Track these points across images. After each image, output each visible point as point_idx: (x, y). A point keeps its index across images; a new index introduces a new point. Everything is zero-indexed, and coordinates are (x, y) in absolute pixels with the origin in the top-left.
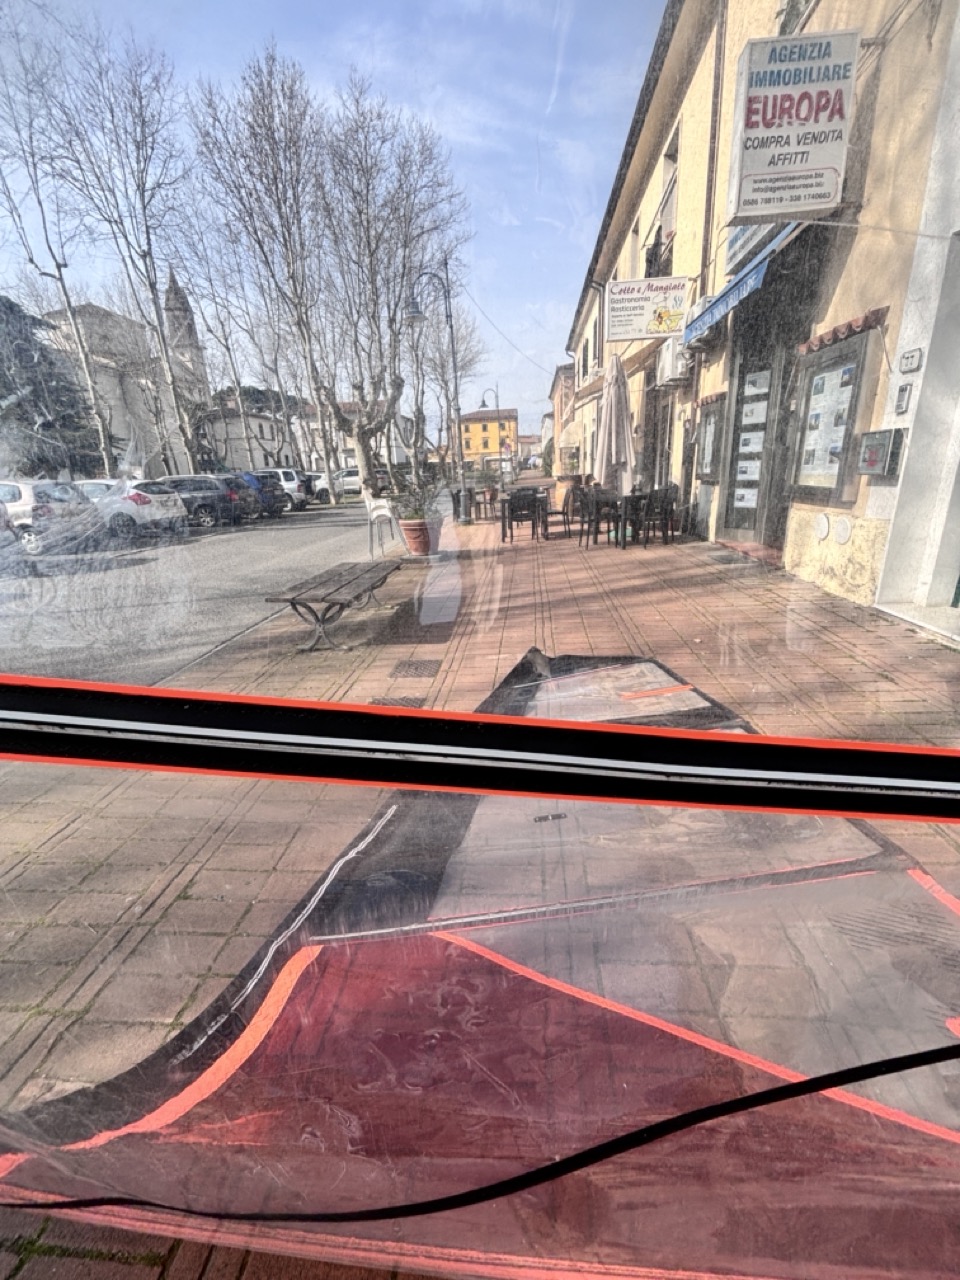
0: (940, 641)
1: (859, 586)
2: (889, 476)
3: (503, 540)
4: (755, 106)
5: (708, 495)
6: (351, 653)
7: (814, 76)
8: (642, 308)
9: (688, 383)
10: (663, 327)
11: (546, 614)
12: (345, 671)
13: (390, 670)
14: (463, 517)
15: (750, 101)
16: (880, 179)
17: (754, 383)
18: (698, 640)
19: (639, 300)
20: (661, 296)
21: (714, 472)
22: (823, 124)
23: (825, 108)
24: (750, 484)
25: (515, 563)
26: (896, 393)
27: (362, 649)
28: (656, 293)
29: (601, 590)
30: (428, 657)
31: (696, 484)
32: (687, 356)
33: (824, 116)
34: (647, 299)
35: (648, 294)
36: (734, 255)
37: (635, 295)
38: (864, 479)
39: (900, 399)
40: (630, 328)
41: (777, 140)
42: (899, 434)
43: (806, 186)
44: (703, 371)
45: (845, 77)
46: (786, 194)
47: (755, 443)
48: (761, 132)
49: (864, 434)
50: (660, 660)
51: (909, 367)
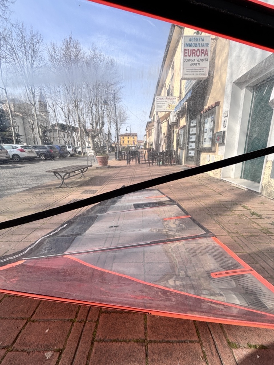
0: (236, 186)
1: (217, 173)
2: (222, 143)
3: (127, 164)
4: (186, 51)
5: (182, 153)
6: (72, 188)
7: (200, 45)
8: (165, 104)
9: (176, 123)
10: (170, 109)
11: (133, 180)
12: (68, 192)
13: (81, 192)
14: (118, 159)
15: (185, 50)
16: (217, 71)
17: (193, 123)
18: (172, 186)
19: (163, 101)
20: (170, 101)
21: (183, 146)
22: (203, 57)
23: (203, 53)
24: (192, 149)
25: (129, 169)
26: (223, 122)
27: (75, 187)
28: (168, 100)
29: (150, 175)
30: (93, 189)
31: (179, 150)
32: (177, 116)
33: (203, 55)
34: (166, 101)
35: (166, 100)
36: (186, 90)
37: (163, 100)
38: (218, 144)
39: (224, 124)
40: (162, 108)
41: (192, 60)
42: (224, 132)
43: (200, 71)
44: (181, 120)
45: (208, 46)
46: (195, 73)
47: (193, 138)
48: (188, 58)
49: (217, 133)
50: (160, 190)
51: (225, 116)
